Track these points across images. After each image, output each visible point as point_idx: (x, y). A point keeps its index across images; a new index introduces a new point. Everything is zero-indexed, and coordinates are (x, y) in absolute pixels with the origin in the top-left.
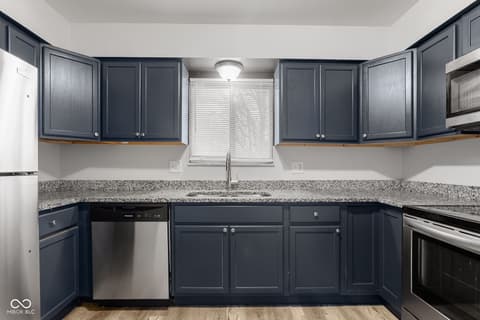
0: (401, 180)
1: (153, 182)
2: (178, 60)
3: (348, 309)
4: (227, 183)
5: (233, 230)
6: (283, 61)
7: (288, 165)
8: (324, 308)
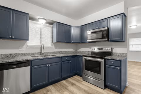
0: (76, 50)
1: (13, 54)
2: (28, 14)
3: (72, 78)
4: (41, 53)
5: (50, 65)
6: (57, 22)
7: (56, 48)
8: (68, 79)
